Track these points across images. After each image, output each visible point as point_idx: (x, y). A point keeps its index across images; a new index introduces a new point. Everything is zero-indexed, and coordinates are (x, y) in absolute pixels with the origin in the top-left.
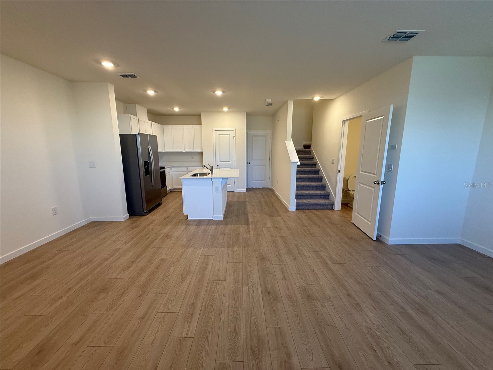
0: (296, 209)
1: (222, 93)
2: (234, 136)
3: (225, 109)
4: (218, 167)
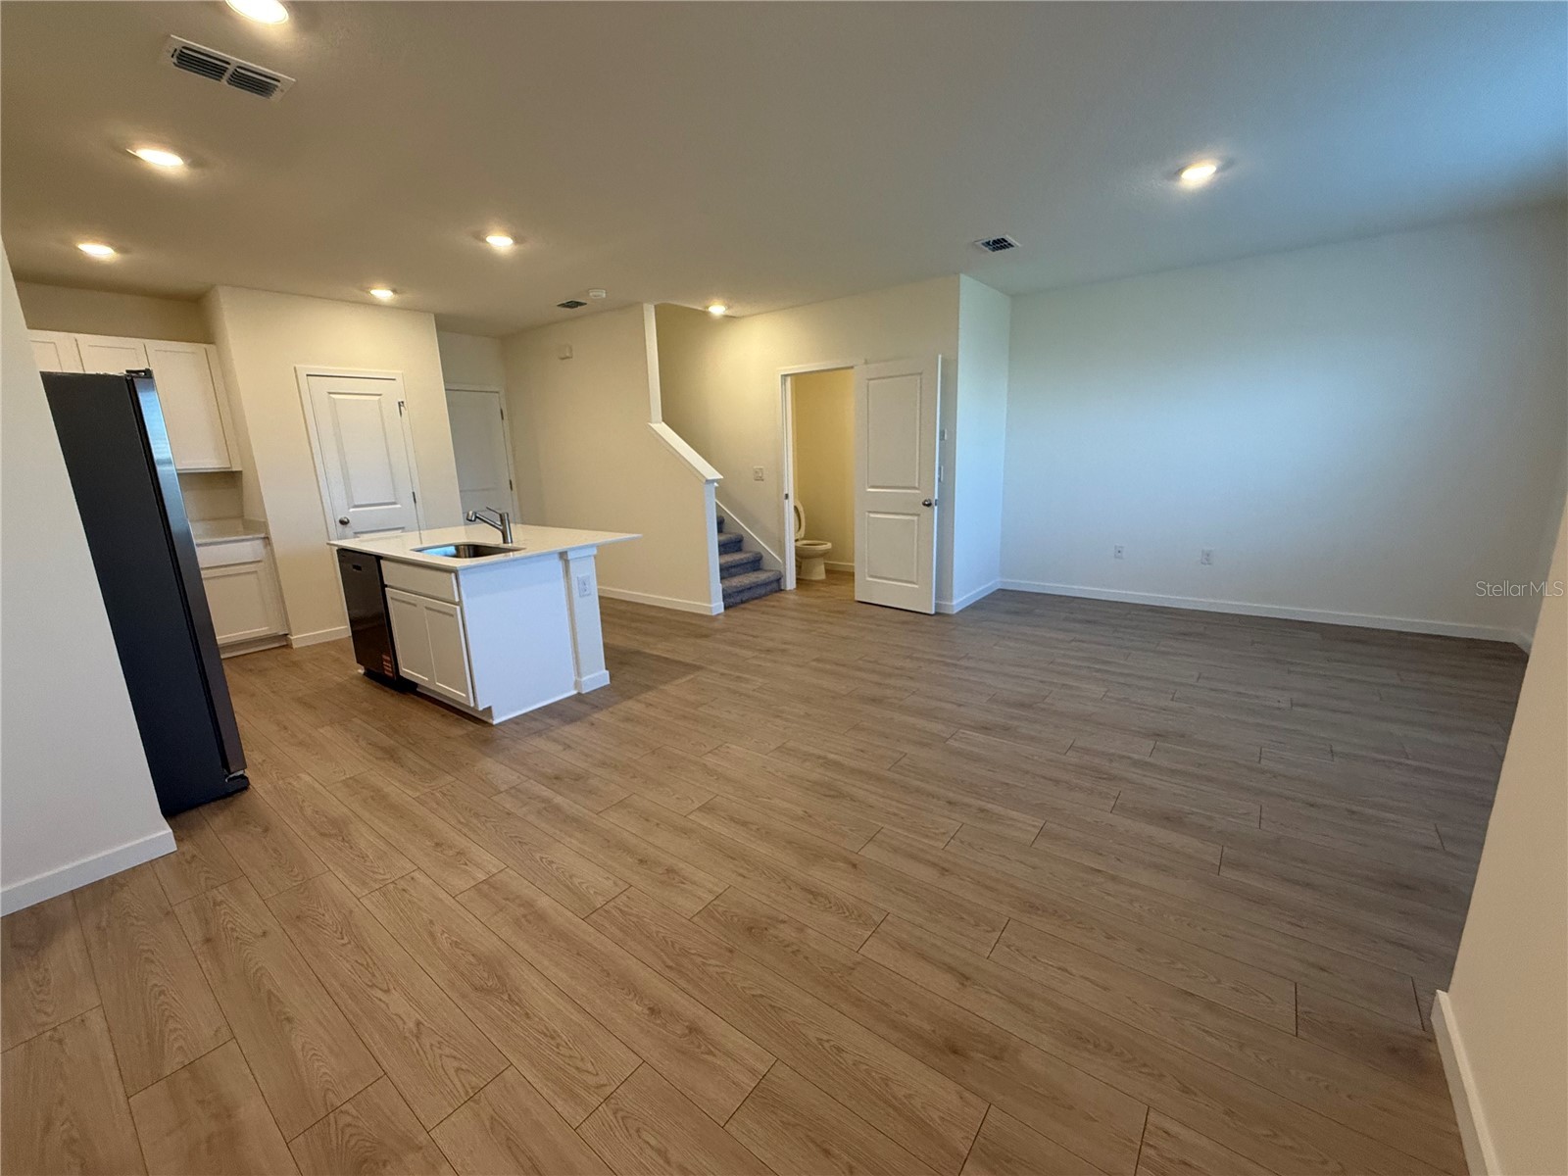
0: (726, 608)
1: (512, 241)
2: (401, 404)
3: (383, 294)
4: (348, 530)
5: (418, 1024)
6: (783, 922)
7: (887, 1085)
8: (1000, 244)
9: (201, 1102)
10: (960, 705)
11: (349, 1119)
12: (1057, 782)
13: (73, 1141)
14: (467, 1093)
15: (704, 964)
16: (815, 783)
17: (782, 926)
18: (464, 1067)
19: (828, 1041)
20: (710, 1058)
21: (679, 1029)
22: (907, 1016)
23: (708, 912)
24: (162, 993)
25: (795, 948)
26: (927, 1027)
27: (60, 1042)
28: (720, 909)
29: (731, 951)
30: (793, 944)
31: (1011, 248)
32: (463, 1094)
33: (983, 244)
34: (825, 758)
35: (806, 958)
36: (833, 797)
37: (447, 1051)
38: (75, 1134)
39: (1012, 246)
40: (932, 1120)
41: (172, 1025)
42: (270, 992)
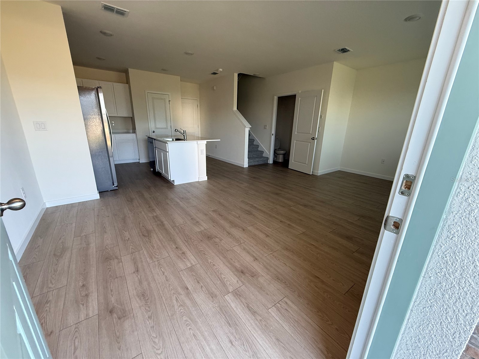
0: (249, 166)
2: (169, 101)
5: (129, 238)
6: (218, 238)
7: (221, 275)
8: (344, 51)
9: (85, 242)
10: (301, 199)
11: (108, 251)
12: (318, 222)
13: (63, 242)
14: (132, 252)
15: (193, 242)
16: (246, 210)
17: (217, 238)
18: (133, 248)
19: (212, 263)
20: (184, 259)
21: (180, 252)
22: (235, 263)
23: (201, 232)
24: (86, 222)
25: (217, 243)
26: (239, 266)
27: (67, 226)
28: (204, 232)
29: (201, 241)
30: (217, 242)
31: (349, 52)
32: (131, 252)
33: (338, 50)
34: (252, 205)
35: (218, 246)
36: (249, 214)
37: (131, 244)
38: (64, 241)
39: (349, 51)
40: (227, 284)
41: (86, 228)
42: (105, 227)
